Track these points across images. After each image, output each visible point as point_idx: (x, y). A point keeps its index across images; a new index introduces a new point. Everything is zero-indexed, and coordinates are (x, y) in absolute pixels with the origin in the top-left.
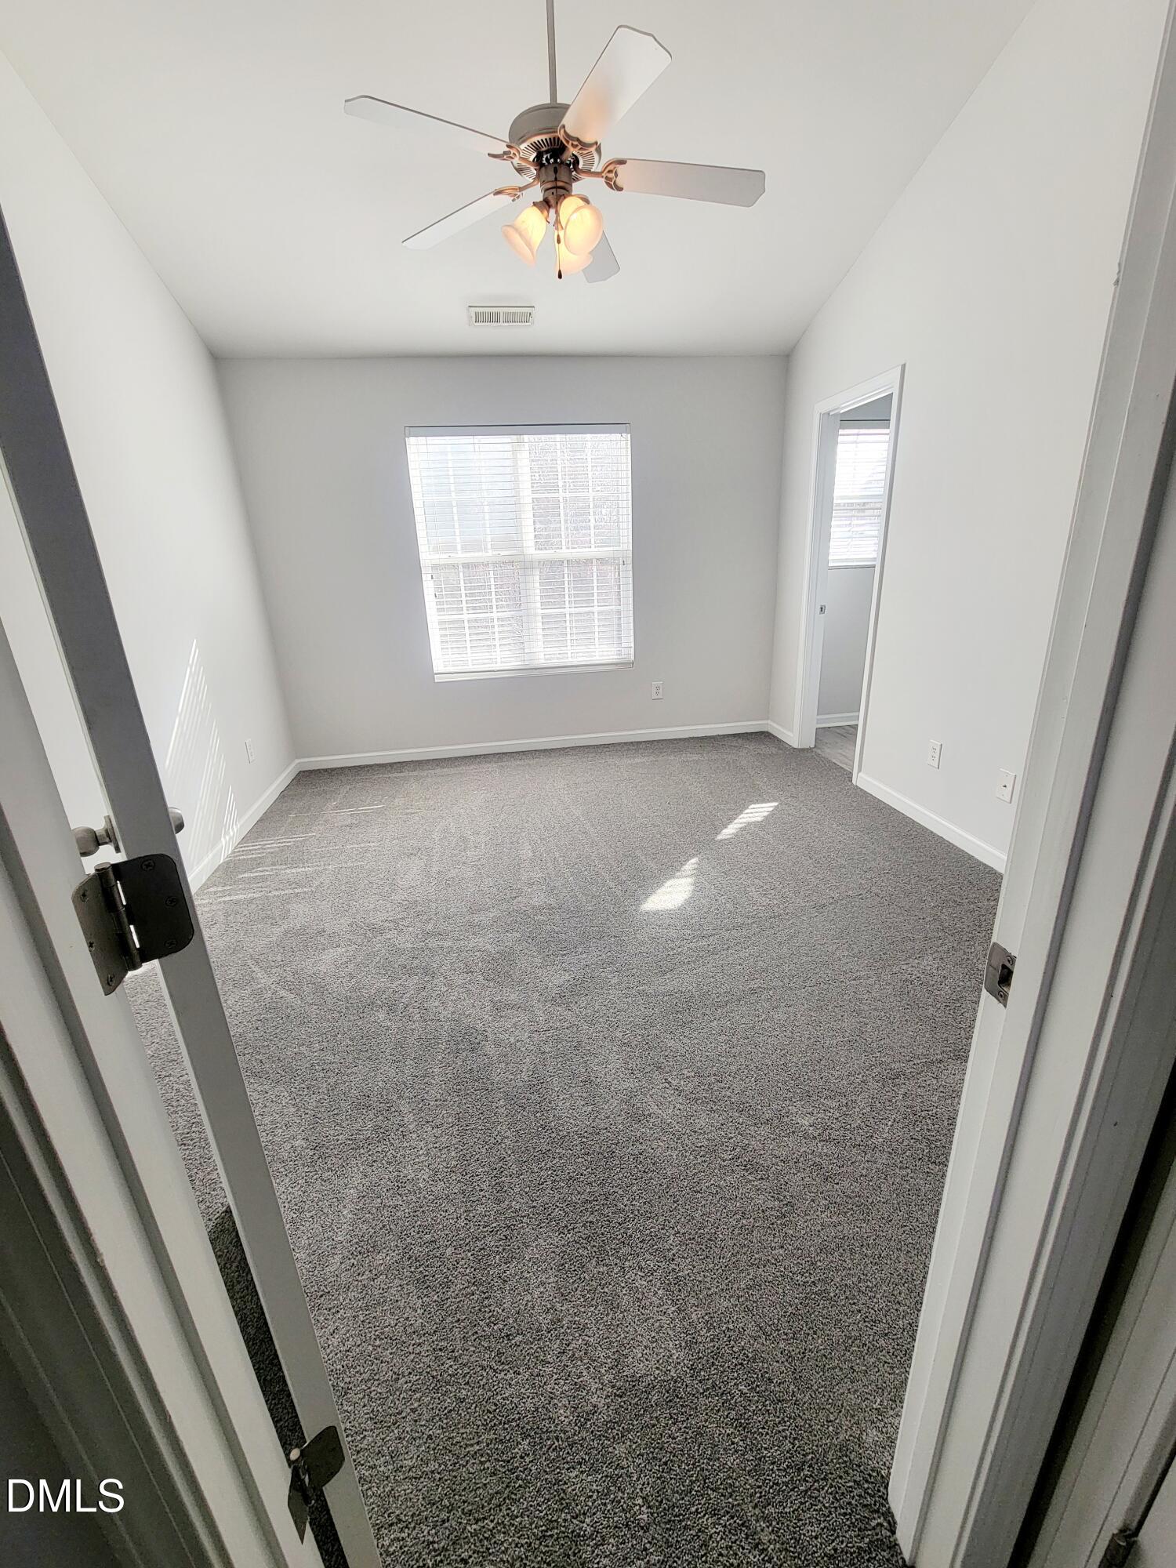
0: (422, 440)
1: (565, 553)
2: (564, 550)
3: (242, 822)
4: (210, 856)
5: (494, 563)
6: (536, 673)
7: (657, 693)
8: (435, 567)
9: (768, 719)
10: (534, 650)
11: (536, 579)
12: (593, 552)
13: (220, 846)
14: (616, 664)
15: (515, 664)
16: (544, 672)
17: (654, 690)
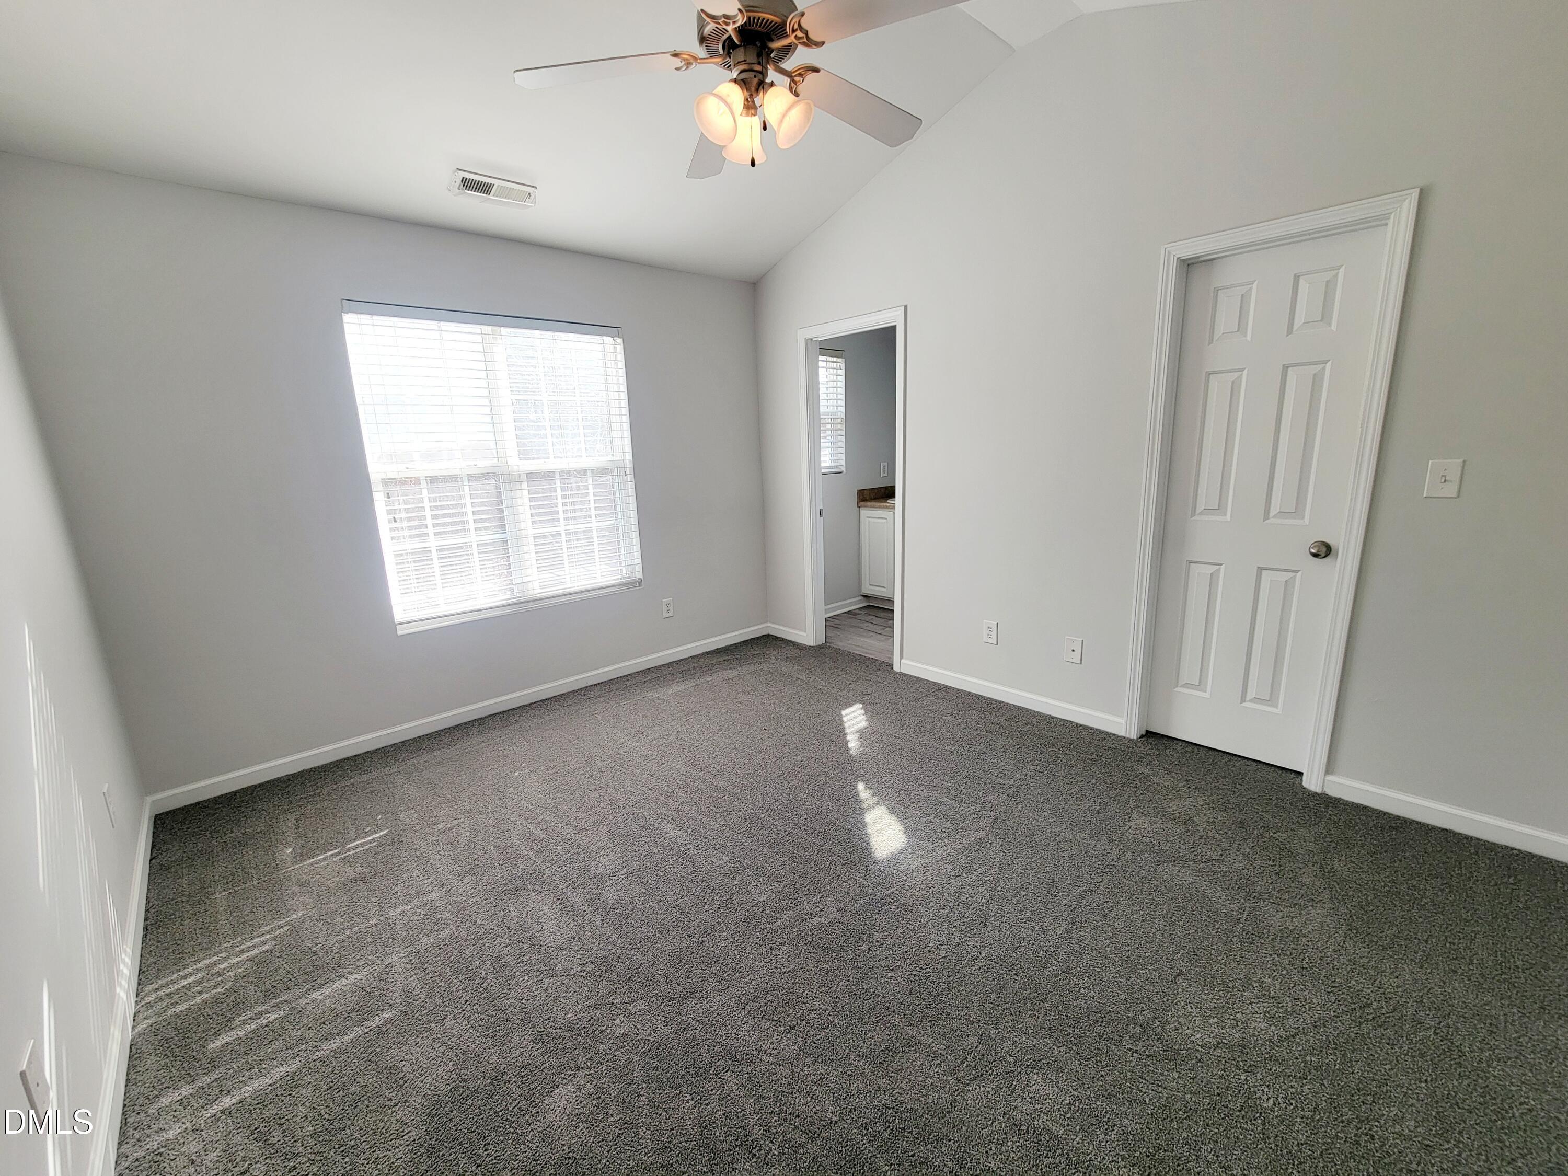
0: (365, 318)
5: (470, 477)
6: (531, 605)
7: (668, 611)
8: (387, 482)
9: (766, 622)
10: (528, 579)
11: (523, 496)
12: (585, 461)
14: (623, 585)
15: (502, 598)
16: (543, 604)
17: (665, 609)
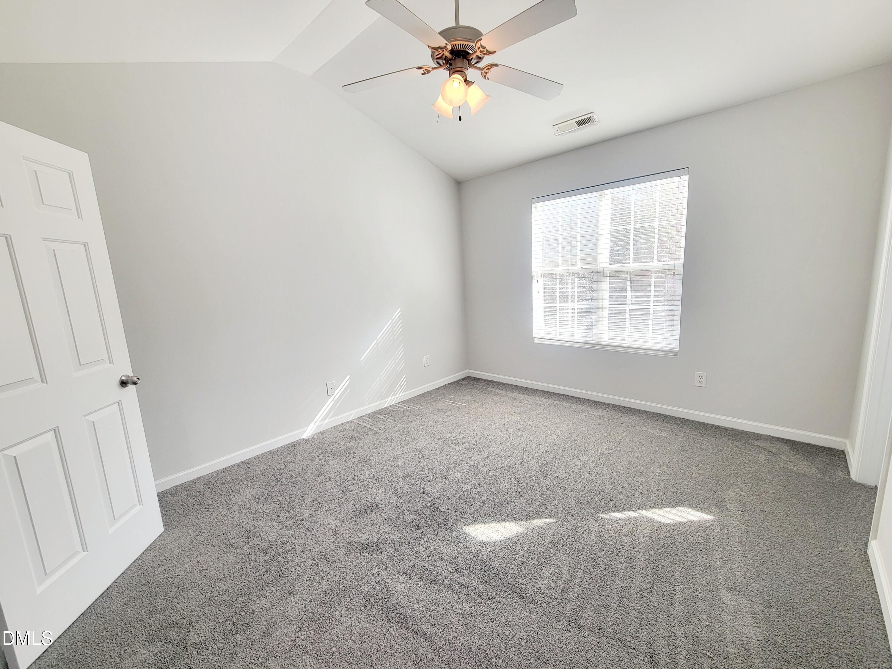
0: (540, 204)
1: (631, 265)
2: (631, 264)
3: (406, 393)
4: (377, 403)
5: (578, 274)
8: (540, 275)
9: (845, 437)
11: (605, 286)
12: (654, 264)
13: (387, 400)
14: (663, 351)
16: (605, 348)
